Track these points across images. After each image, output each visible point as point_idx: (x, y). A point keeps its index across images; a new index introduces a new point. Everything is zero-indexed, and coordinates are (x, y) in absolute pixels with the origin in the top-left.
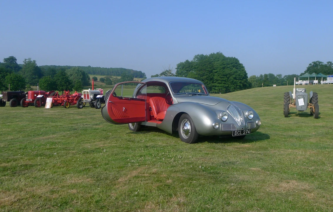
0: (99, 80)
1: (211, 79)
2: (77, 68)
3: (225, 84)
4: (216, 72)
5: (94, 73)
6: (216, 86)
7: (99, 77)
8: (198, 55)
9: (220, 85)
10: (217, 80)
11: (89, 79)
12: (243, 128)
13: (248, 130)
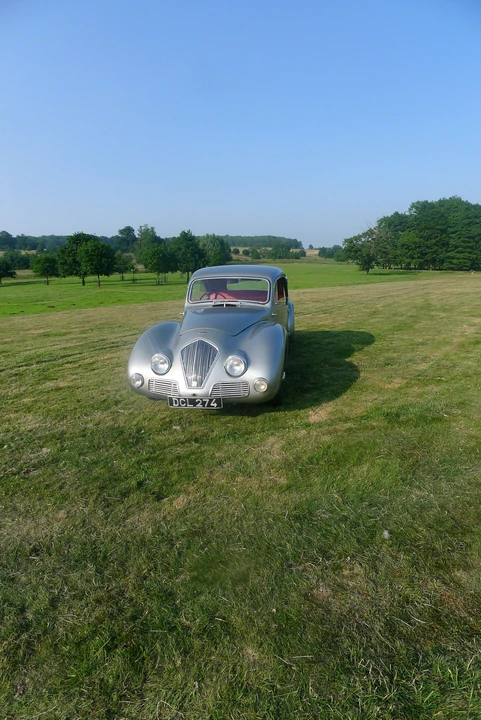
0: (241, 253)
1: (444, 245)
3: (470, 253)
4: (453, 233)
5: (234, 245)
6: (453, 258)
7: (241, 249)
8: (418, 203)
9: (461, 255)
10: (456, 247)
11: (230, 252)
12: (194, 395)
13: (211, 401)
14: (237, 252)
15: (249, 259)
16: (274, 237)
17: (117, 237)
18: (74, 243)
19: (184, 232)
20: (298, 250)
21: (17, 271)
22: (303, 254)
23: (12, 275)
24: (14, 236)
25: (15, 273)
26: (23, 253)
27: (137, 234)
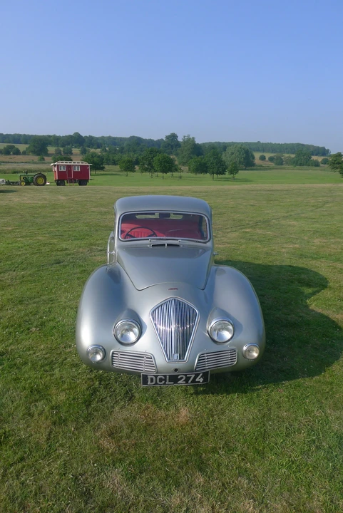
0: (267, 159)
2: (240, 146)
5: (262, 151)
7: (268, 155)
11: (254, 158)
12: (176, 370)
13: (197, 375)
20: (322, 158)
24: (84, 136)
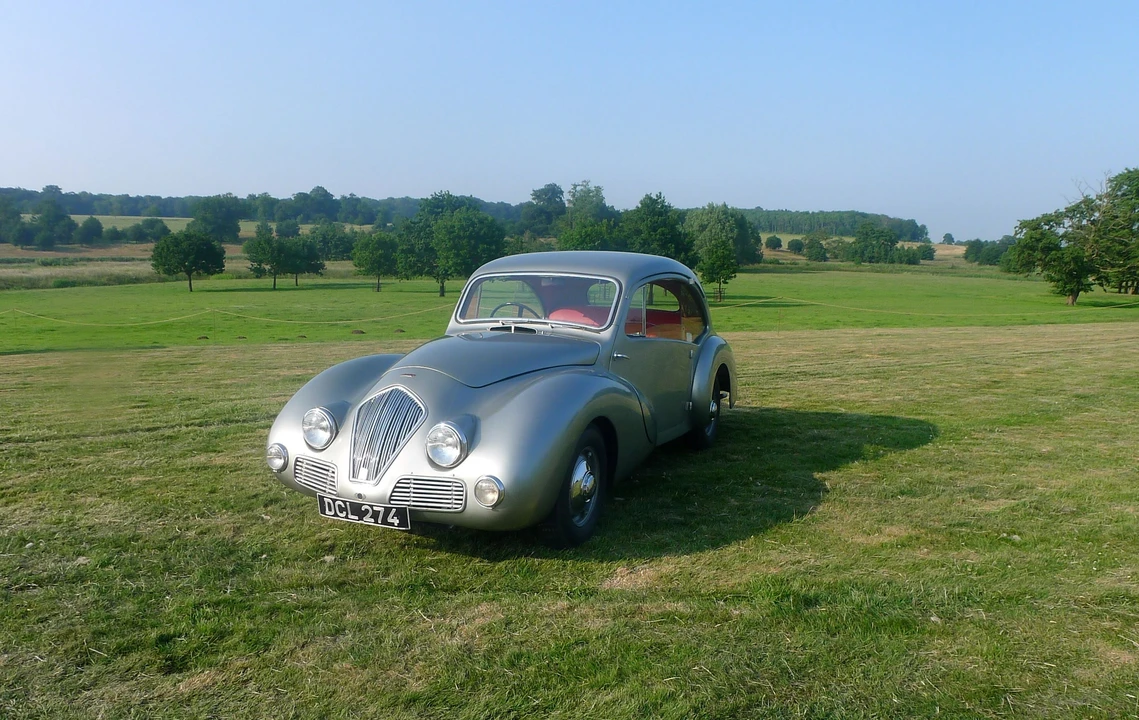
0: (785, 246)
5: (771, 228)
7: (785, 238)
12: (360, 496)
13: (389, 511)
14: (775, 244)
15: (802, 260)
16: (864, 215)
17: (529, 205)
18: (431, 212)
19: (648, 197)
20: (915, 245)
21: (327, 263)
22: (928, 253)
23: (316, 269)
24: (337, 197)
25: (322, 266)
26: (348, 228)
27: (566, 197)
